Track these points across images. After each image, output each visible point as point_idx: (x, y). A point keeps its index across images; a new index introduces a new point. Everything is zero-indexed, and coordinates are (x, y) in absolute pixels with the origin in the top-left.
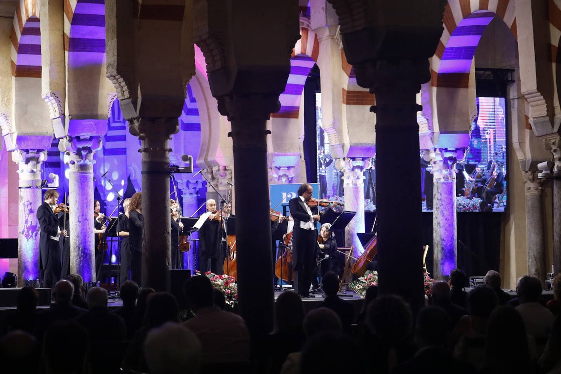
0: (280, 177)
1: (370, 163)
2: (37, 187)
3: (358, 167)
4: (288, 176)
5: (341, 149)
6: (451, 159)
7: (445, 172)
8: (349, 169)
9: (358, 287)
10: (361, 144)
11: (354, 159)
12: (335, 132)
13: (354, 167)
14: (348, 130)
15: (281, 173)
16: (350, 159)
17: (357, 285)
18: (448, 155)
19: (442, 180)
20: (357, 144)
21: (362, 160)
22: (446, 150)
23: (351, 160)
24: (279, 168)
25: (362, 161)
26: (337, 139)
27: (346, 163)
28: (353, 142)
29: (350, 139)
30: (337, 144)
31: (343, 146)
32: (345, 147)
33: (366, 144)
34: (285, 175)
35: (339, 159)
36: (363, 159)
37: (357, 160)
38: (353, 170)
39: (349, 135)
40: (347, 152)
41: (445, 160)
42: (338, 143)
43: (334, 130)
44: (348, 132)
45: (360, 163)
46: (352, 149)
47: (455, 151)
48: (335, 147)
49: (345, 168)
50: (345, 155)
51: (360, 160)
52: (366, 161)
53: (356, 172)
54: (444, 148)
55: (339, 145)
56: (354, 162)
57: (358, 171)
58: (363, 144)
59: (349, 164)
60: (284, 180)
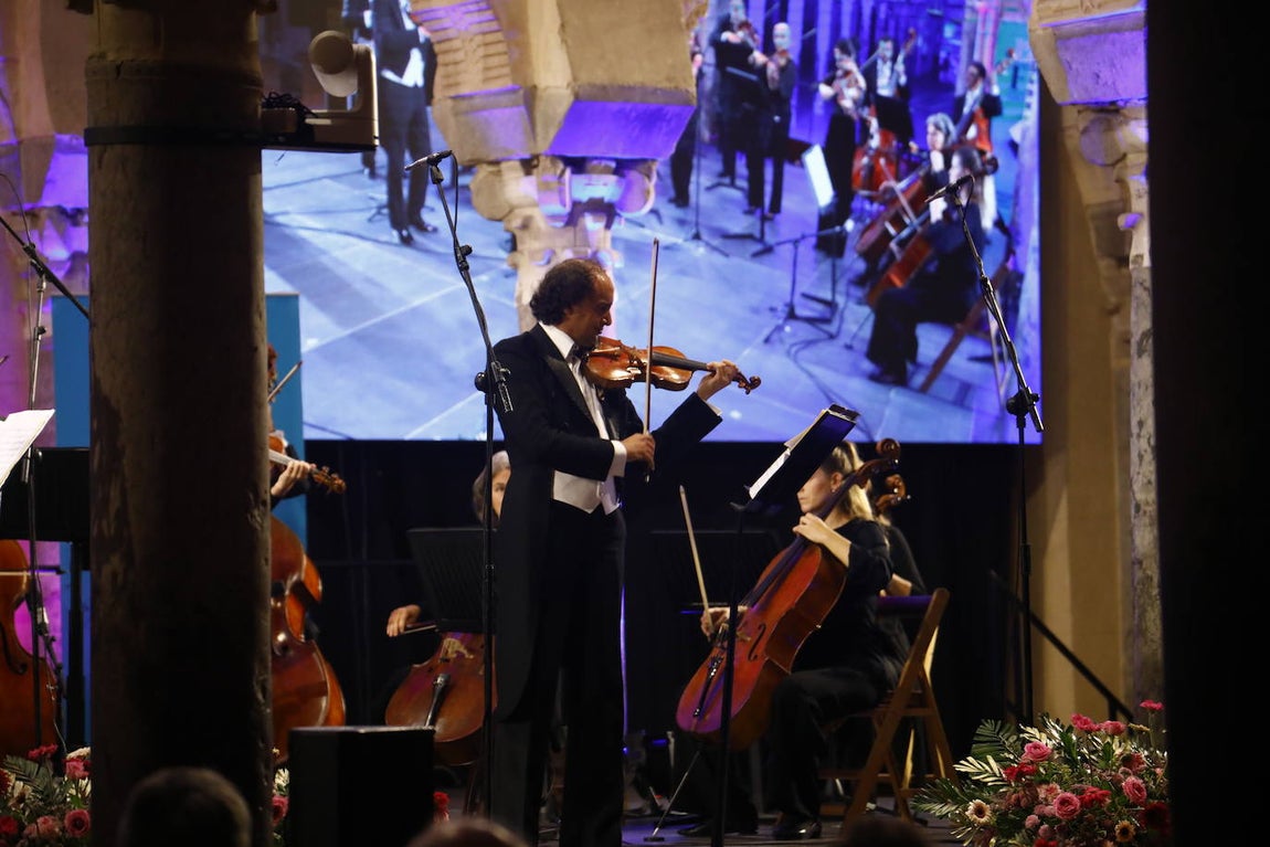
1: (651, 185)
3: (597, 207)
5: (523, 109)
8: (554, 217)
9: (979, 811)
10: (622, 88)
11: (578, 165)
12: (494, 26)
13: (575, 204)
14: (562, 15)
16: (561, 166)
17: (972, 806)
20: (604, 88)
21: (616, 172)
23: (568, 172)
25: (613, 178)
26: (494, 61)
27: (544, 187)
28: (584, 78)
29: (572, 64)
30: (496, 86)
31: (529, 97)
32: (540, 108)
33: (643, 89)
35: (496, 163)
36: (621, 168)
37: (593, 171)
38: (572, 219)
39: (564, 41)
40: (552, 133)
42: (507, 83)
43: (488, 14)
44: (563, 26)
45: (604, 186)
46: (583, 110)
48: (477, 101)
49: (528, 212)
50: (543, 144)
51: (606, 171)
52: (634, 175)
53: (585, 230)
55: (513, 91)
56: (580, 179)
58: (631, 88)
59: (561, 191)
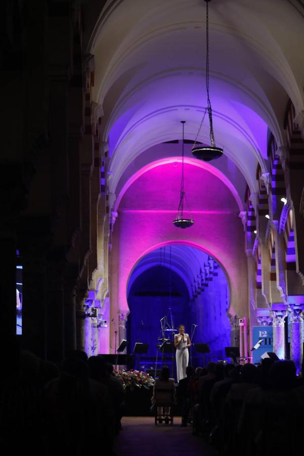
0: (262, 322)
2: (95, 327)
3: (279, 316)
4: (267, 322)
6: (298, 310)
7: (295, 318)
13: (277, 315)
15: (263, 320)
18: (296, 308)
19: (293, 322)
20: (277, 302)
22: (294, 305)
23: (275, 312)
24: (262, 317)
28: (275, 301)
29: (273, 300)
34: (265, 321)
36: (282, 311)
38: (277, 317)
41: (295, 311)
44: (272, 296)
45: (280, 314)
46: (275, 305)
47: (301, 305)
54: (293, 303)
56: (277, 313)
57: (279, 318)
59: (274, 314)
60: (265, 324)
